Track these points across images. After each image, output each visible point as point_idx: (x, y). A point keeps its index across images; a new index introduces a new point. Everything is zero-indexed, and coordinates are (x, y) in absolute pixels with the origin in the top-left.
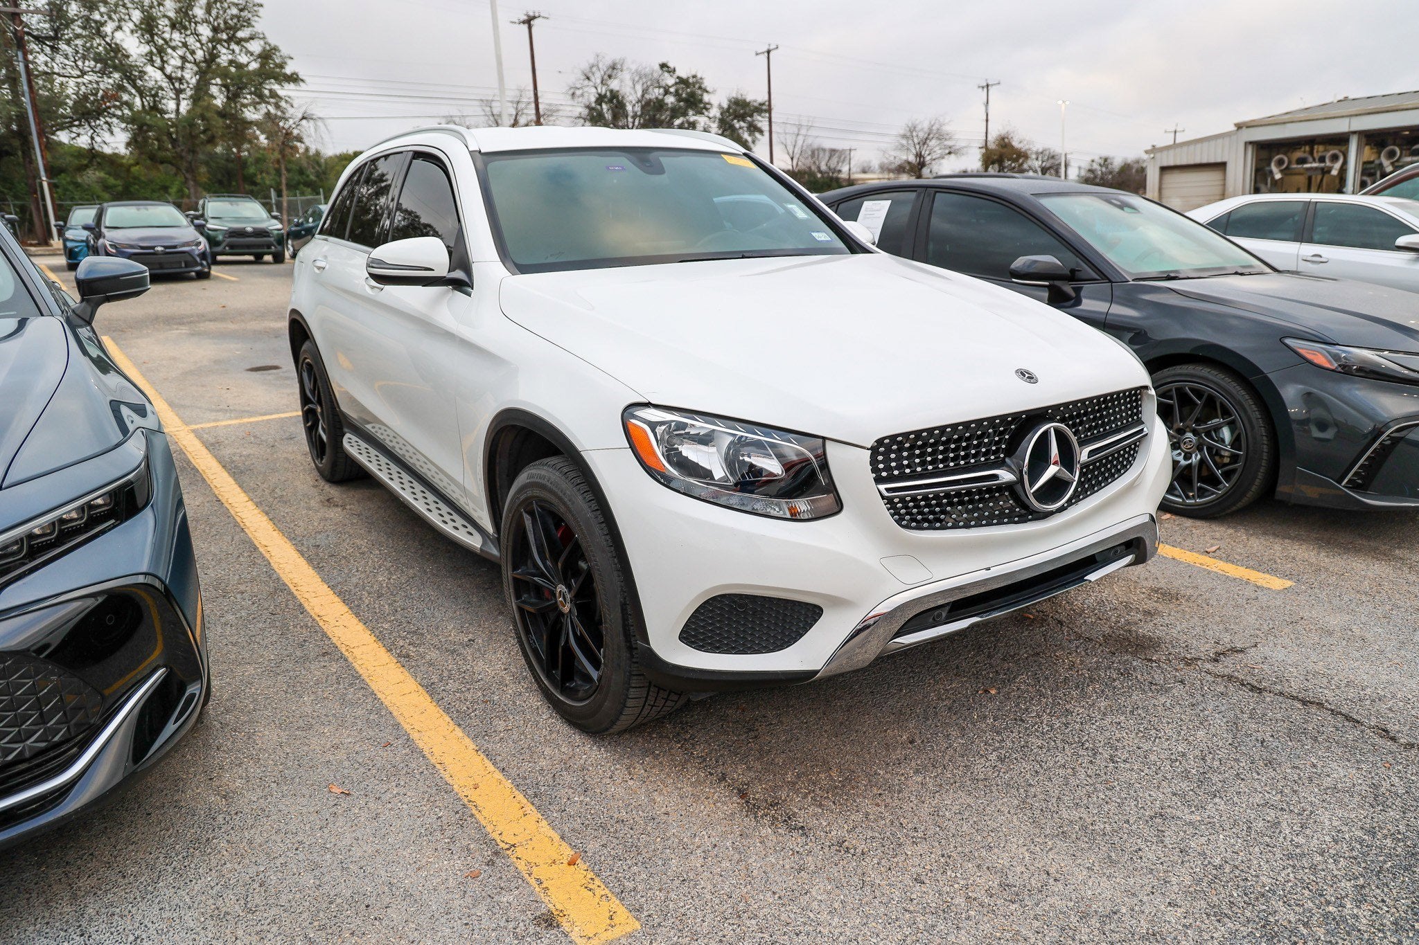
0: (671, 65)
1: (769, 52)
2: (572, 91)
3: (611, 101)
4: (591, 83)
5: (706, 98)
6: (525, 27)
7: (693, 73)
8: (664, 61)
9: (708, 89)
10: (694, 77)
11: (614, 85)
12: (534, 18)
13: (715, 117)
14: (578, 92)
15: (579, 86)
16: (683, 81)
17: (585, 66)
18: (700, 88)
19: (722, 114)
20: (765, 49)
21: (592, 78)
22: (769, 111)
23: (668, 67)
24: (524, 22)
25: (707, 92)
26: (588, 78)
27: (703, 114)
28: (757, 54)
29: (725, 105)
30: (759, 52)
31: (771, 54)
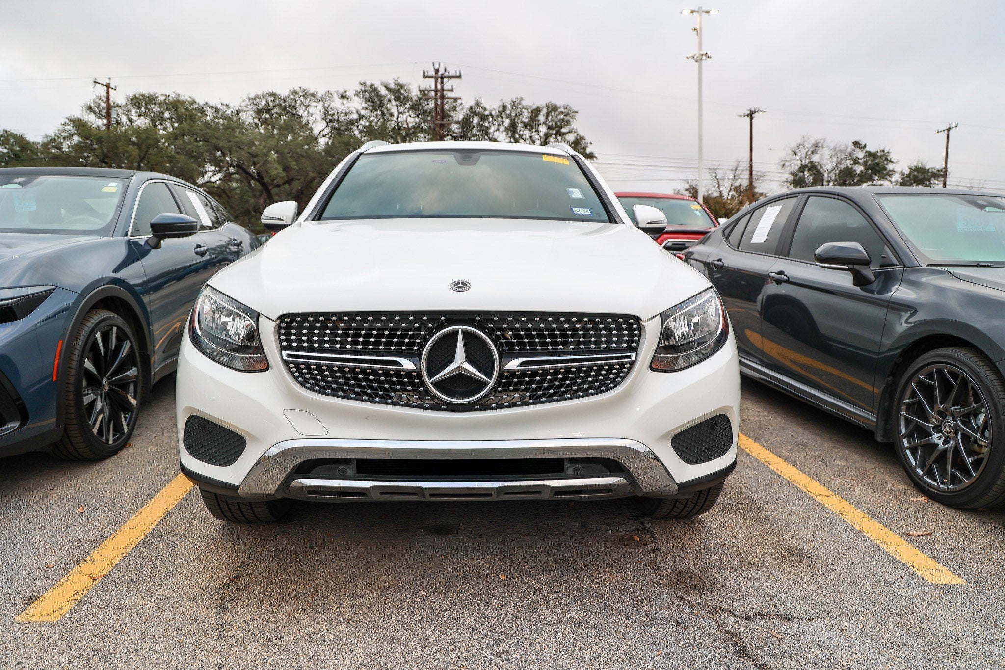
0: (863, 143)
1: (949, 129)
2: (783, 163)
3: (810, 170)
4: (798, 157)
5: (890, 167)
6: (748, 119)
7: (882, 148)
8: (857, 139)
9: (893, 160)
10: (882, 151)
11: (816, 158)
12: (755, 112)
13: (897, 181)
14: (787, 164)
15: (788, 159)
16: (870, 154)
17: (794, 145)
18: (886, 159)
19: (903, 179)
20: (946, 128)
21: (799, 154)
22: (945, 176)
23: (860, 144)
24: (747, 116)
25: (892, 162)
26: (796, 154)
27: (886, 179)
28: (938, 132)
29: (907, 172)
30: (940, 130)
31: (951, 131)
